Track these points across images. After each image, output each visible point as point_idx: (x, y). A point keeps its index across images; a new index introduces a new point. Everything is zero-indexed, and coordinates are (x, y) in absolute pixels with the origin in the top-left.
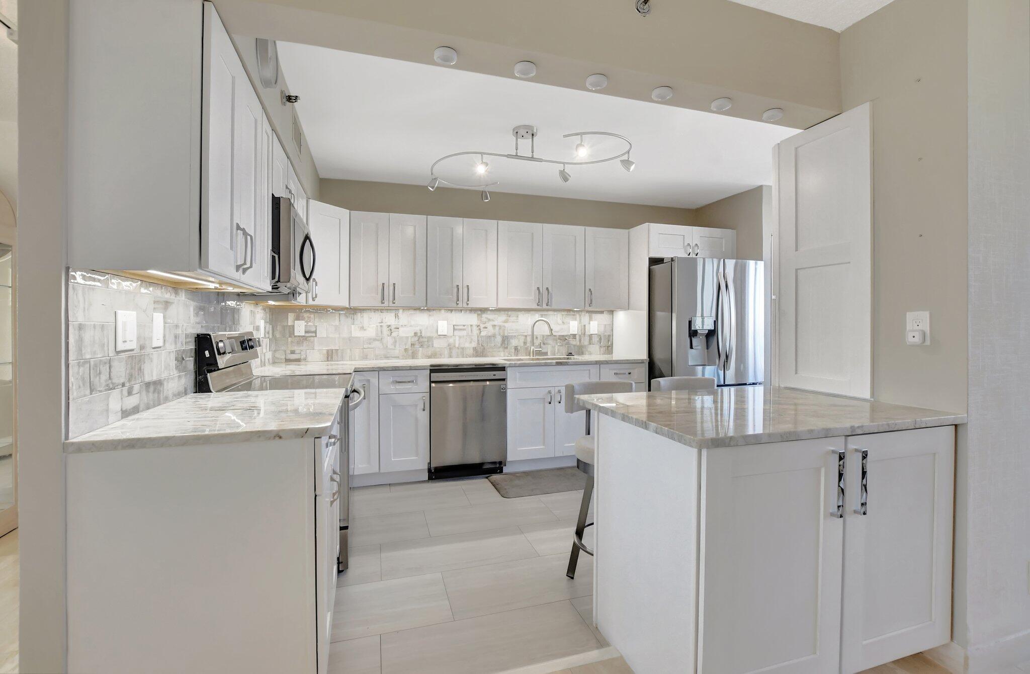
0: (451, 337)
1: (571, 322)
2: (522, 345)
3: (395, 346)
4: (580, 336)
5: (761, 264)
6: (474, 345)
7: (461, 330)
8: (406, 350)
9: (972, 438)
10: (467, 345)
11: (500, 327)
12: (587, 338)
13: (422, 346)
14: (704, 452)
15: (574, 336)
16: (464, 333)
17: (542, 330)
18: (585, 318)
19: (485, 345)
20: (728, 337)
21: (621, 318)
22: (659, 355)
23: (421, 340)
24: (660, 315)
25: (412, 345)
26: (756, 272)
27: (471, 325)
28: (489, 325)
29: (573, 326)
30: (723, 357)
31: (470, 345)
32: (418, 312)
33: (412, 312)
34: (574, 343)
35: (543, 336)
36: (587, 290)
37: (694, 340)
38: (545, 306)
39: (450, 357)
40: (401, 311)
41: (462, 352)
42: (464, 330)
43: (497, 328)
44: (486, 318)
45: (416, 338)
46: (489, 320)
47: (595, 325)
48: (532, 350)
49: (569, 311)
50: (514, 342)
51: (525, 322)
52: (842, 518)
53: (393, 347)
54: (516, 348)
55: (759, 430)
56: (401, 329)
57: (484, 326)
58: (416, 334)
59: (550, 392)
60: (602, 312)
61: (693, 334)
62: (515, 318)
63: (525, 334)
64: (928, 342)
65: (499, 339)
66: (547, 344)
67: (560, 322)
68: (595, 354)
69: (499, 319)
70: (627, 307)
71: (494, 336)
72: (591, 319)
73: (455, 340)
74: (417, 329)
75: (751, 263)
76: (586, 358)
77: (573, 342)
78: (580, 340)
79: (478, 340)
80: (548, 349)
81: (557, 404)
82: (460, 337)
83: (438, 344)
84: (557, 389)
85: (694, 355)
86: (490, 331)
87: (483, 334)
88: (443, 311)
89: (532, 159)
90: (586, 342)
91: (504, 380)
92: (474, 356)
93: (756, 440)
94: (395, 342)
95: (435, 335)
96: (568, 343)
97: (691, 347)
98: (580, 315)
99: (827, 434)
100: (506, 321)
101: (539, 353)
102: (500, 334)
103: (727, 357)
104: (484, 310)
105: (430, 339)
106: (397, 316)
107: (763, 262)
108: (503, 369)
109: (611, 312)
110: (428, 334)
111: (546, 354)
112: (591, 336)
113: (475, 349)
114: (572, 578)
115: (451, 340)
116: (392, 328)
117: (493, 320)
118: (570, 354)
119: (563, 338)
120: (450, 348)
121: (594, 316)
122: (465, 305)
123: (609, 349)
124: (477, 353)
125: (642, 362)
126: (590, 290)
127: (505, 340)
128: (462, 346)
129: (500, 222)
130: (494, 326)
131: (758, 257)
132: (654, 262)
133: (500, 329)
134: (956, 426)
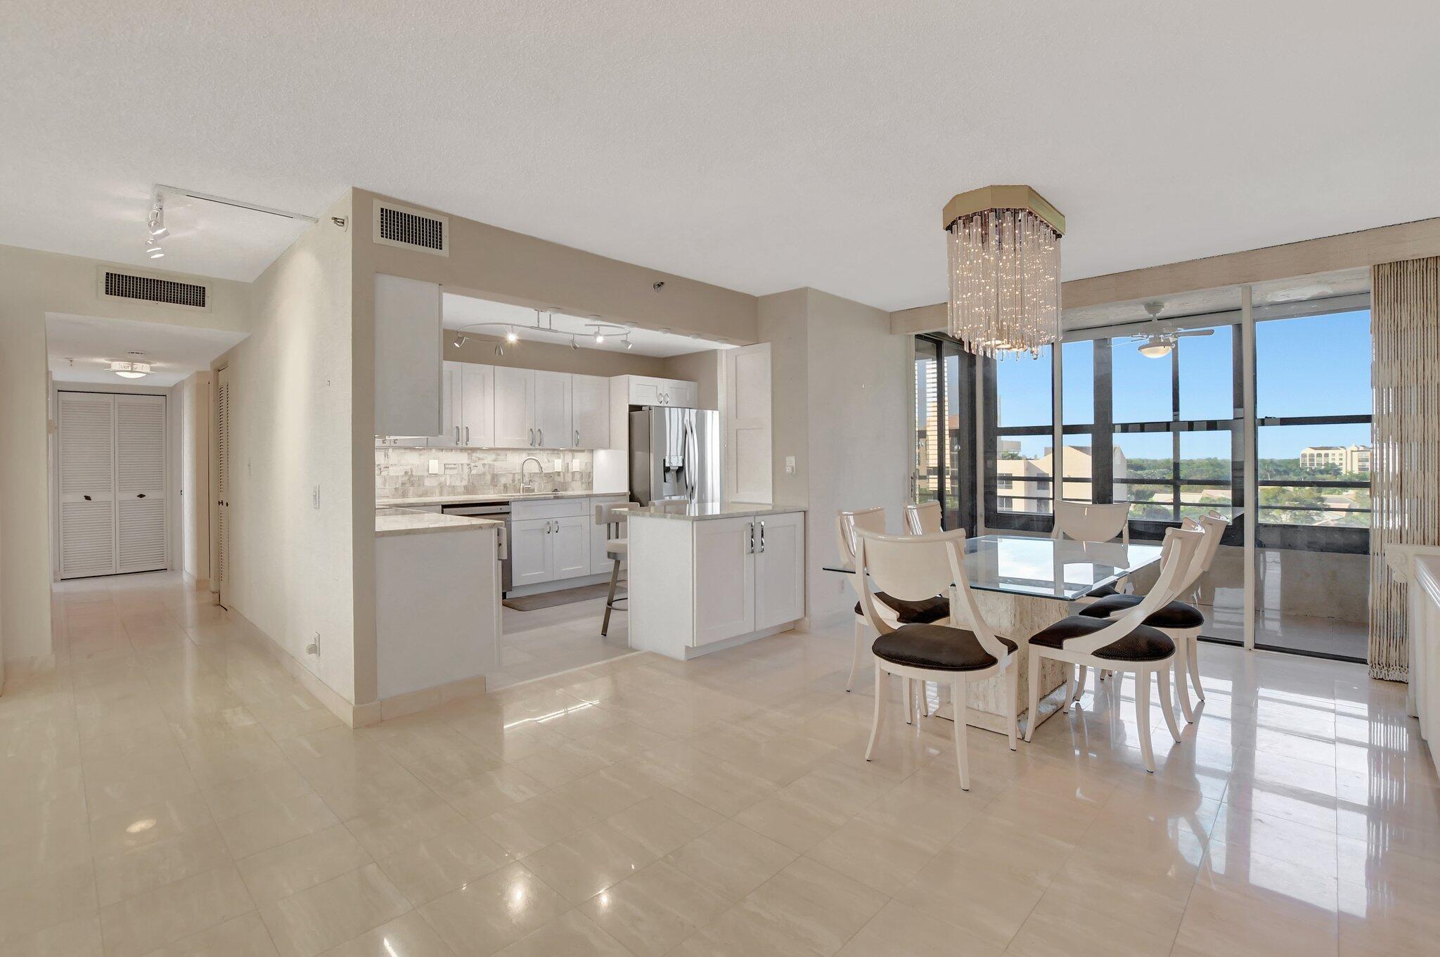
0: (442, 475)
1: (556, 460)
2: (511, 482)
3: (385, 486)
4: (564, 473)
5: (716, 413)
6: (465, 483)
7: (451, 468)
8: (396, 489)
9: (811, 516)
10: (458, 483)
11: (490, 465)
12: (570, 475)
13: (412, 485)
14: (695, 523)
15: (559, 473)
16: (455, 472)
17: (532, 468)
18: (569, 456)
19: (476, 484)
20: (692, 474)
21: (601, 456)
22: (637, 489)
23: (412, 479)
24: (638, 455)
25: (403, 484)
26: (713, 420)
27: (462, 464)
28: (479, 464)
29: (557, 464)
30: (689, 489)
31: (460, 484)
32: (408, 451)
33: (403, 451)
34: (559, 480)
35: (530, 474)
36: (574, 432)
37: (667, 475)
38: (537, 446)
39: (441, 494)
40: (390, 450)
41: (453, 489)
42: (454, 468)
43: (487, 466)
44: (477, 457)
45: (407, 478)
46: (479, 459)
47: (577, 463)
48: (522, 487)
49: (554, 450)
50: (503, 480)
51: (514, 461)
52: (753, 554)
53: (383, 487)
54: (505, 486)
55: (717, 511)
56: (391, 468)
57: (474, 464)
58: (406, 473)
59: (548, 523)
60: (583, 451)
61: (667, 470)
62: (504, 457)
63: (513, 472)
64: (794, 472)
65: (488, 477)
66: (534, 481)
67: (546, 460)
68: (577, 489)
69: (489, 458)
70: (608, 446)
71: (484, 474)
72: (573, 457)
73: (445, 479)
74: (408, 468)
75: (709, 412)
76: (570, 493)
77: (557, 479)
78: (564, 477)
79: (469, 479)
80: (535, 486)
81: (555, 533)
82: (451, 476)
83: (428, 483)
84: (555, 520)
85: (668, 487)
86: (481, 469)
87: (473, 472)
88: (434, 451)
89: (550, 329)
90: (569, 478)
91: (508, 513)
92: (465, 494)
93: (714, 518)
94: (385, 480)
95: (426, 474)
96: (553, 480)
97: (665, 481)
98: (564, 455)
99: (746, 515)
100: (495, 460)
101: (528, 490)
102: (489, 473)
103: (692, 488)
104: (474, 450)
105: (421, 478)
106: (386, 455)
107: (718, 412)
108: (506, 503)
109: (592, 451)
110: (420, 474)
111: (533, 491)
112: (573, 473)
113: (465, 487)
114: (605, 635)
115: (442, 479)
116: (382, 467)
117: (483, 460)
118: (556, 490)
119: (549, 476)
120: (442, 487)
121: (576, 454)
122: (464, 445)
123: (590, 484)
124: (468, 490)
125: (624, 495)
126: (577, 431)
127: (495, 477)
128: (453, 484)
129: (496, 367)
130: (484, 465)
131: (715, 408)
132: (634, 408)
133: (489, 467)
134: (805, 512)
